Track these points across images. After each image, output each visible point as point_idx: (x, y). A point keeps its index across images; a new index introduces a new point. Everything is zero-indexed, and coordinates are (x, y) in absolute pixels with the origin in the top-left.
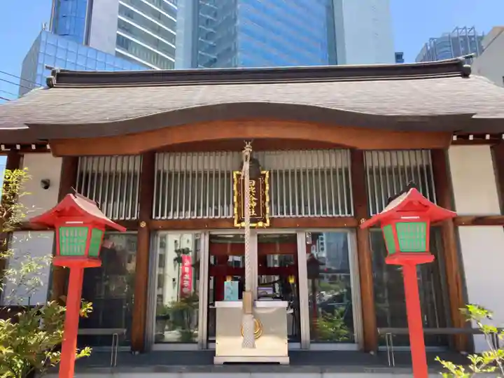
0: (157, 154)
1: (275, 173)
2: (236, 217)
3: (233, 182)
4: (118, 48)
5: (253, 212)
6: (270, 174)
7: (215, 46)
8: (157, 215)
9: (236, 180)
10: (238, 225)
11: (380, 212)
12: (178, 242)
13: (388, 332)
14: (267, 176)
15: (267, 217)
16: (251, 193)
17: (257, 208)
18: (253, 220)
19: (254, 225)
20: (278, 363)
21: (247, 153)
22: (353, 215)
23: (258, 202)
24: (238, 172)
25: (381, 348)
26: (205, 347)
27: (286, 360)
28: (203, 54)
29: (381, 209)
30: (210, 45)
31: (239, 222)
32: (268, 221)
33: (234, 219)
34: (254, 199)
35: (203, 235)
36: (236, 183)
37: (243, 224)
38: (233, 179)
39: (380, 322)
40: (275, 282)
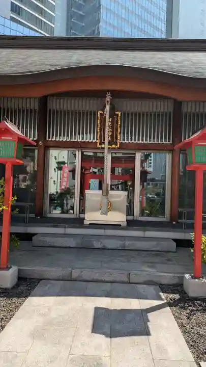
0: (48, 98)
1: (125, 114)
2: (98, 141)
3: (98, 118)
4: (12, 14)
5: (110, 138)
6: (121, 114)
7: (84, 16)
8: (49, 138)
9: (99, 117)
10: (100, 146)
11: (188, 138)
12: (57, 158)
13: (185, 211)
14: (120, 115)
15: (118, 141)
16: (109, 126)
17: (112, 136)
18: (110, 144)
19: (110, 146)
20: (120, 225)
21: (108, 100)
22: (171, 142)
23: (113, 132)
24: (101, 112)
25: (180, 221)
26: (78, 216)
27: (125, 224)
28: (75, 21)
29: (189, 137)
30: (81, 15)
31: (100, 144)
32: (118, 144)
33: (97, 142)
34: (110, 130)
35: (77, 152)
36: (99, 119)
37: (103, 146)
38: (97, 116)
39: (181, 205)
40: (119, 184)
